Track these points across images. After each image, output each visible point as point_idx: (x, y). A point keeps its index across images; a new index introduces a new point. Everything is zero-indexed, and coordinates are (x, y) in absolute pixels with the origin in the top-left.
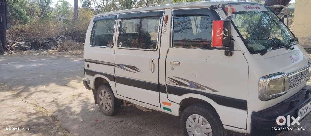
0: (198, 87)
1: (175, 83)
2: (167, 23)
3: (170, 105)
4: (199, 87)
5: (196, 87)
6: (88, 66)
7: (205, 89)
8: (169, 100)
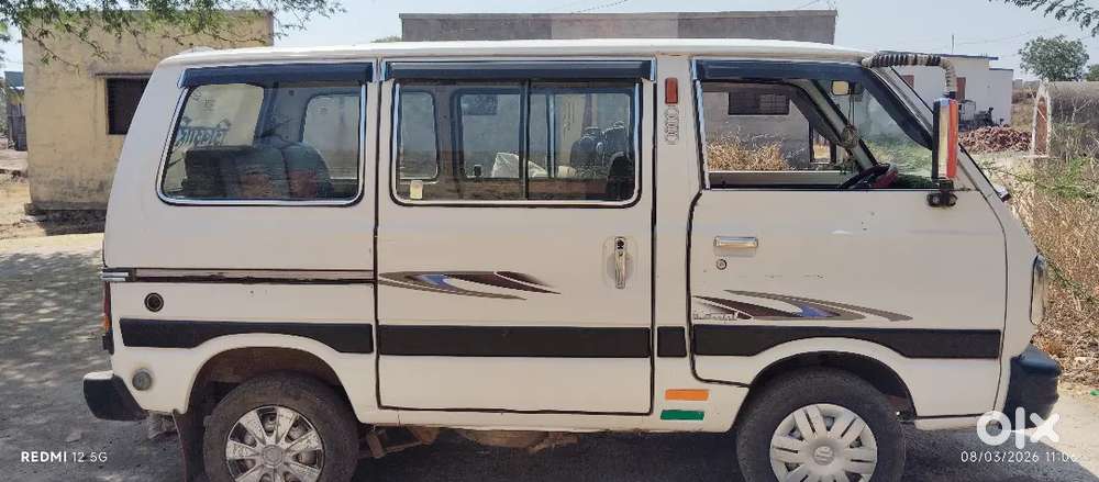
0: (835, 315)
1: (733, 312)
2: (678, 106)
3: (703, 395)
4: (838, 315)
5: (820, 316)
6: (154, 302)
7: (864, 317)
8: (701, 380)
